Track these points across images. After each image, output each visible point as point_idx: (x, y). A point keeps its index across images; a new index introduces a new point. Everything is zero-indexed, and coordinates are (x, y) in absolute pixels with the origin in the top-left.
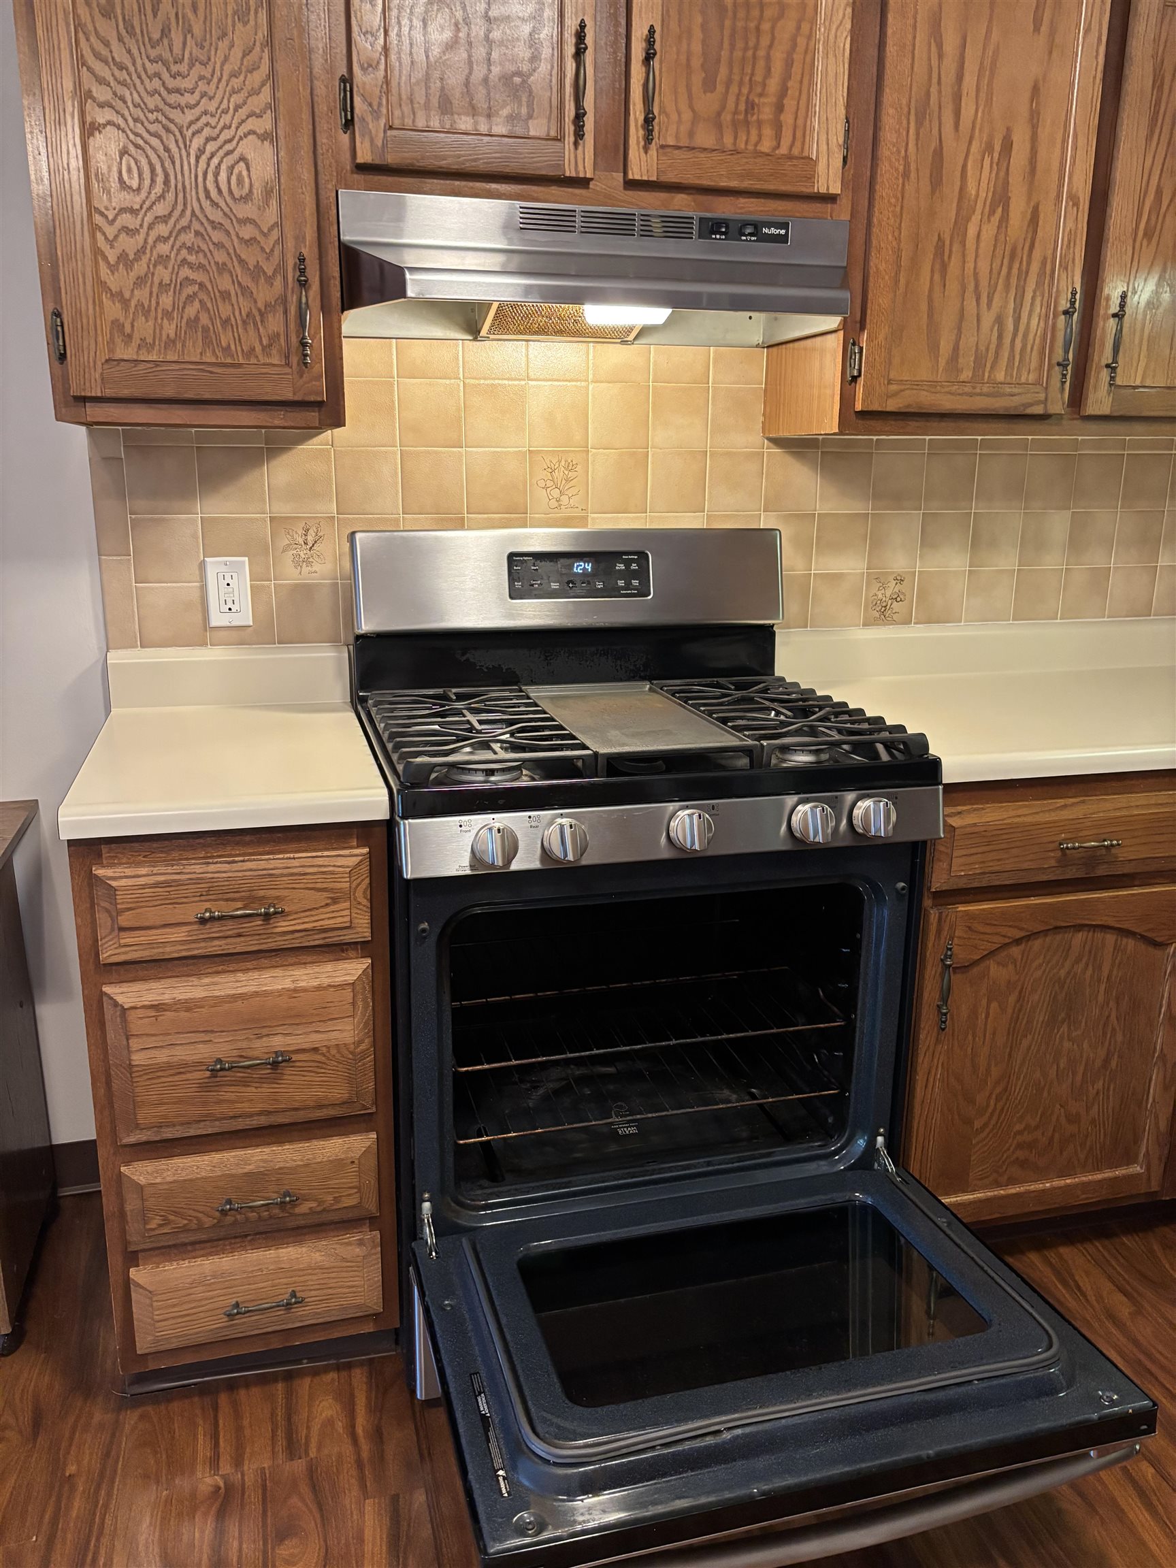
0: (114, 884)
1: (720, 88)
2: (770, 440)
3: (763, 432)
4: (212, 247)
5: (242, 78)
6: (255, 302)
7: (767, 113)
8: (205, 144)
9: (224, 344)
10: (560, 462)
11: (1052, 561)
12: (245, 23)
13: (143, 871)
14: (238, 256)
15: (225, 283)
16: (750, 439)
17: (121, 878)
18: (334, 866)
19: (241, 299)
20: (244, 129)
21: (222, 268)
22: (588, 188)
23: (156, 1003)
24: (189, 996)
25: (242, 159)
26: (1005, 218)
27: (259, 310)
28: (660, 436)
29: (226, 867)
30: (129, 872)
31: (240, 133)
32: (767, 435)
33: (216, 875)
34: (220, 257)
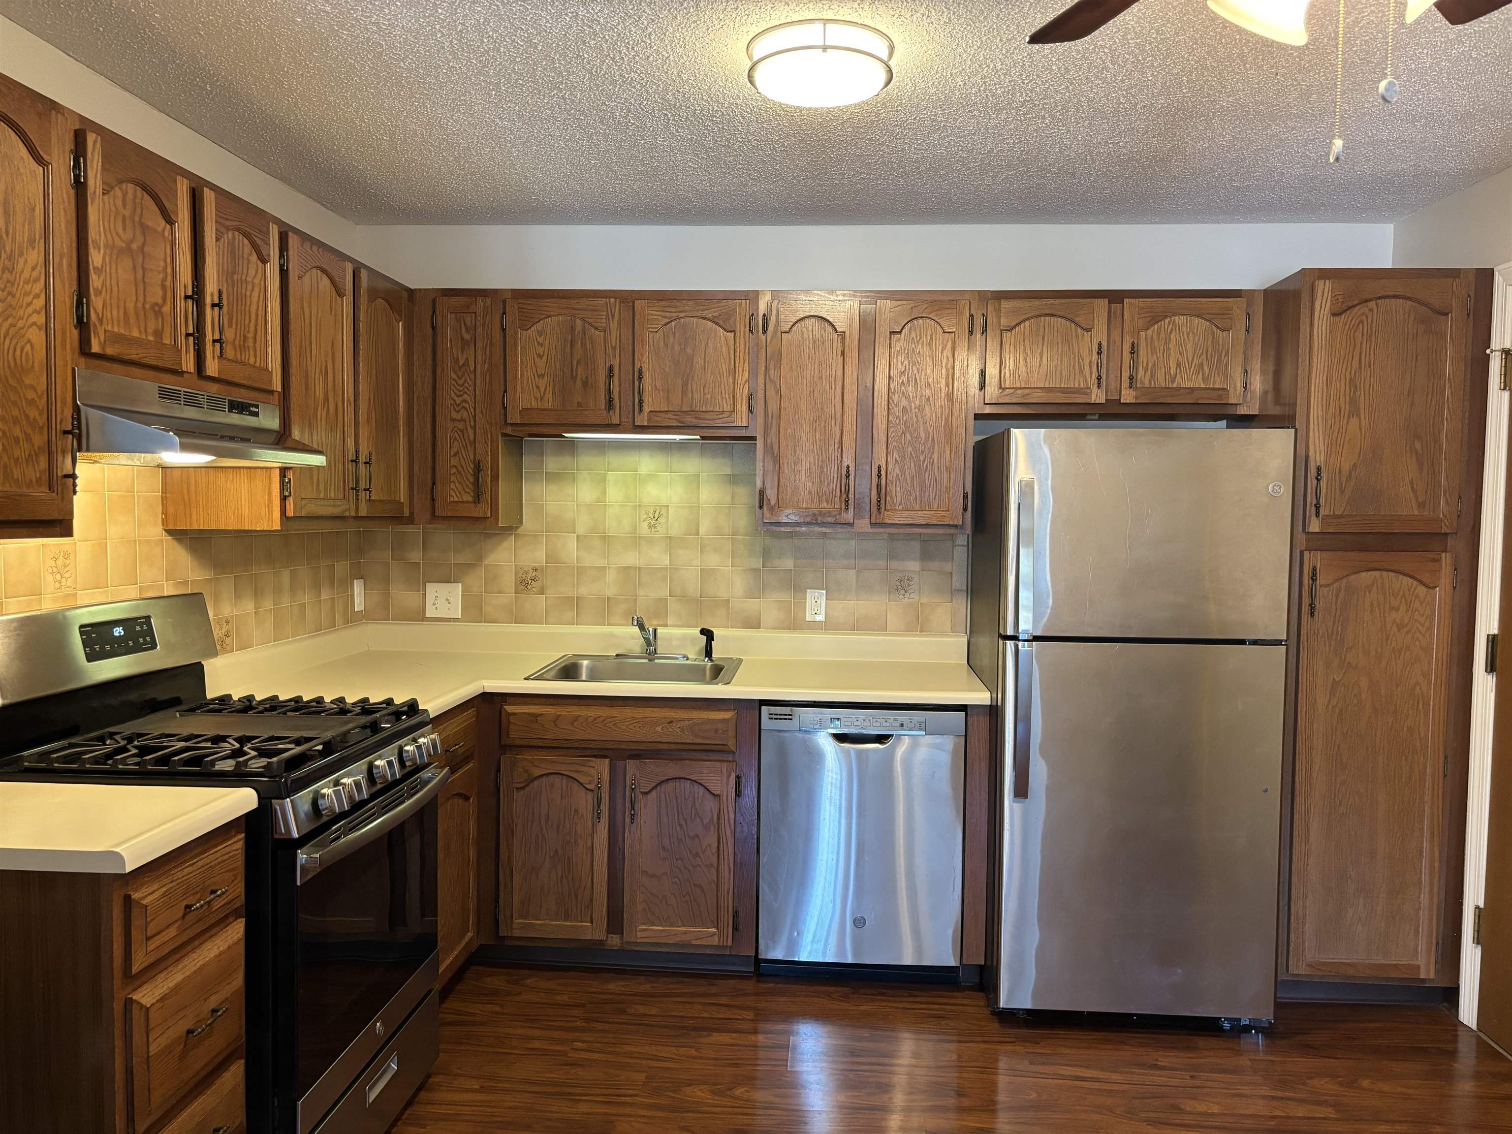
0: (144, 902)
1: (234, 326)
2: (166, 531)
3: (163, 525)
4: (10, 404)
5: (30, 285)
6: (33, 446)
7: (251, 344)
8: (9, 328)
9: (15, 477)
10: (60, 552)
11: (286, 601)
12: (33, 248)
13: (156, 886)
14: (24, 412)
15: (17, 432)
16: (156, 531)
17: (146, 896)
18: (234, 850)
19: (25, 443)
20: (30, 321)
21: (16, 421)
22: (183, 377)
23: (161, 996)
24: (175, 982)
25: (29, 341)
26: (328, 410)
27: (35, 451)
28: (113, 531)
29: (190, 869)
30: (150, 890)
31: (28, 323)
32: (165, 528)
33: (189, 876)
34: (15, 412)
